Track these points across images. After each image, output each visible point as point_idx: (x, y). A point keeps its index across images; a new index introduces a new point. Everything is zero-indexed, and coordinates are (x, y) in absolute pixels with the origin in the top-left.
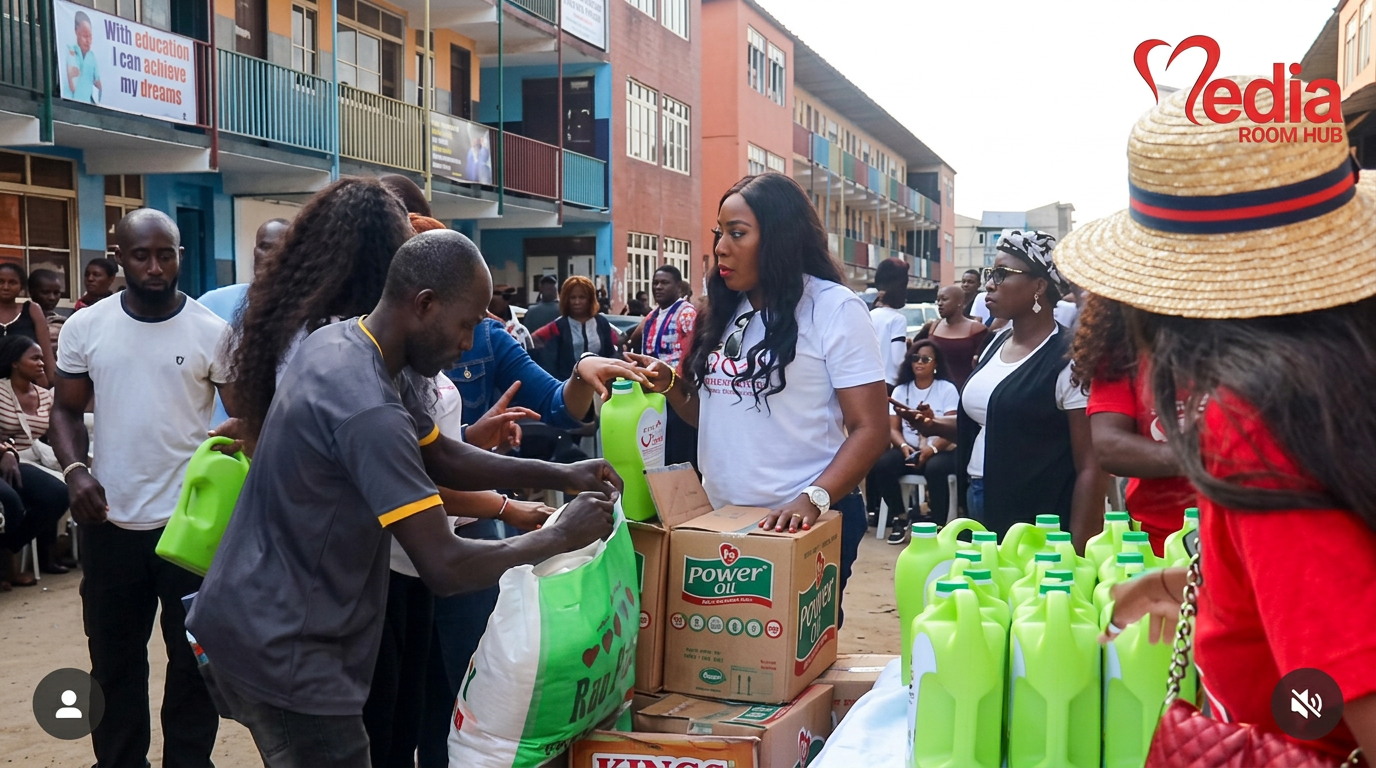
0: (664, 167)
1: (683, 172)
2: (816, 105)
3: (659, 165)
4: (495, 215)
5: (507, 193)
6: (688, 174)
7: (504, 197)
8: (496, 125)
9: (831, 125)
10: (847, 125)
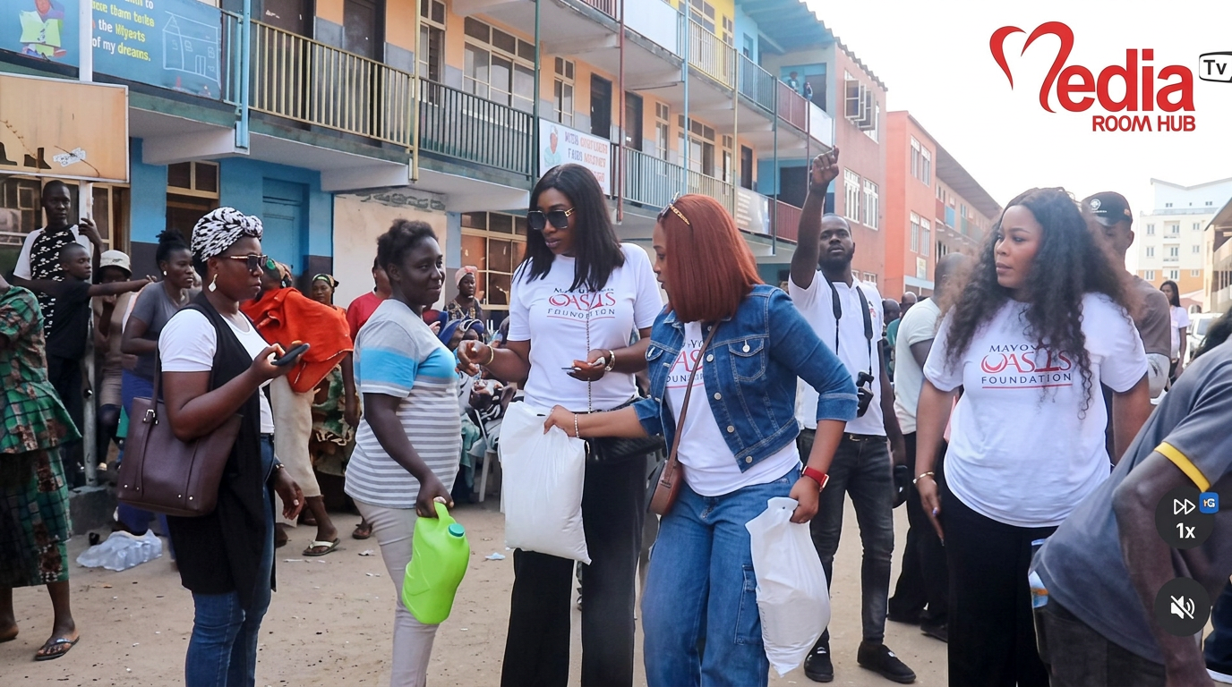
0: (864, 224)
1: (873, 228)
2: (944, 187)
3: (861, 223)
4: (771, 254)
5: (778, 239)
6: (876, 229)
7: (776, 242)
8: (772, 196)
9: (952, 199)
10: (961, 200)
